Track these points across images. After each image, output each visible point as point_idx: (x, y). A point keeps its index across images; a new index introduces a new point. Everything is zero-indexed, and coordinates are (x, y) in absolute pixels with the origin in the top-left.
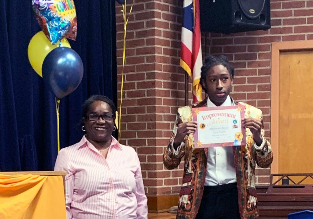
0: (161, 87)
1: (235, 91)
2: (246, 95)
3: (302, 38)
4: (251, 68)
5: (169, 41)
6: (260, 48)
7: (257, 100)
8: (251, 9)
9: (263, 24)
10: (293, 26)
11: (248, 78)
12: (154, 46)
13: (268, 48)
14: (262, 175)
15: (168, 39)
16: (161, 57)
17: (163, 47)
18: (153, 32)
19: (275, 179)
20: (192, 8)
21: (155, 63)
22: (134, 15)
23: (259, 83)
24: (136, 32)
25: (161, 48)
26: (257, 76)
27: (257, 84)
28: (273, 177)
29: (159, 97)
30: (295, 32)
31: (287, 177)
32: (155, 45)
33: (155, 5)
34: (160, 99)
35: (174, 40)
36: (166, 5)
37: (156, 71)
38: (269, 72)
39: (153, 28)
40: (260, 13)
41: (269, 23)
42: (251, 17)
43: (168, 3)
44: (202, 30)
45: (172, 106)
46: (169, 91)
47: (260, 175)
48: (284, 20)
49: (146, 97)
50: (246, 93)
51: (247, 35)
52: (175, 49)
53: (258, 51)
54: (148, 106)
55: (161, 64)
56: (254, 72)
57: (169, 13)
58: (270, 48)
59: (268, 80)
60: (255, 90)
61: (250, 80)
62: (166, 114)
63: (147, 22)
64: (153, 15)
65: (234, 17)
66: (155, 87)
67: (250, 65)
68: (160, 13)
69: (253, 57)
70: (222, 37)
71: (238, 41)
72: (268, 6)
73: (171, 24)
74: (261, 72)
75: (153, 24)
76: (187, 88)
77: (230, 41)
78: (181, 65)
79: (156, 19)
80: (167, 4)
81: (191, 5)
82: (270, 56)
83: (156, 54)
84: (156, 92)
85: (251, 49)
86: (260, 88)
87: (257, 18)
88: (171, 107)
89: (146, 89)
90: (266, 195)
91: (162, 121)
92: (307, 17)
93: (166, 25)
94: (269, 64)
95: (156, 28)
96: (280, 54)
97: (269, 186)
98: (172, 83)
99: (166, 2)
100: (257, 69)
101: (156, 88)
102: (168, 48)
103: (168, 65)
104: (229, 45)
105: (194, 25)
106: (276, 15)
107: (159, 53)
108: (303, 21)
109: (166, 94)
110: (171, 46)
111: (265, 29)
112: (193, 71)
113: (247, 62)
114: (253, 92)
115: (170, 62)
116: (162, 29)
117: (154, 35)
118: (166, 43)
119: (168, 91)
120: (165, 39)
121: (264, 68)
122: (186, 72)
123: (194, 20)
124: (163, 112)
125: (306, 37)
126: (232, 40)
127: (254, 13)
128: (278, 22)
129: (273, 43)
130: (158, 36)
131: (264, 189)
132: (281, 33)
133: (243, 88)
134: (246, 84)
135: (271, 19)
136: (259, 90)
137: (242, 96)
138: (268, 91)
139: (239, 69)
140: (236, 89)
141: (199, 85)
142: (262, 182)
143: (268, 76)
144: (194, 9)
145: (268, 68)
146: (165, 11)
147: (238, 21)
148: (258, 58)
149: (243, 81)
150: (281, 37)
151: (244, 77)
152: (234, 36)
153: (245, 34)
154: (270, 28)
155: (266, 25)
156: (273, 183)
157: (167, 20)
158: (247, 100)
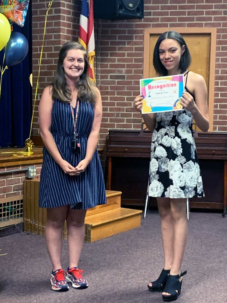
1: (118, 62)
2: (126, 65)
3: (166, 26)
4: (129, 46)
5: (71, 24)
6: (136, 32)
7: (133, 69)
8: (130, 3)
9: (139, 15)
10: (160, 17)
11: (127, 53)
12: (60, 27)
13: (142, 32)
14: (136, 123)
15: (70, 22)
16: (64, 35)
17: (66, 28)
18: (59, 17)
20: (88, 1)
21: (61, 39)
22: (45, 4)
23: (135, 57)
24: (47, 17)
25: (65, 29)
26: (134, 52)
27: (133, 58)
30: (161, 21)
35: (75, 23)
38: (142, 49)
39: (60, 14)
40: (137, 7)
41: (142, 15)
42: (130, 9)
44: (95, 17)
48: (153, 12)
50: (126, 63)
52: (75, 30)
53: (135, 34)
55: (65, 40)
56: (131, 49)
57: (71, 4)
59: (141, 55)
60: (132, 62)
61: (129, 55)
63: (55, 10)
64: (59, 4)
65: (118, 9)
67: (128, 43)
68: (65, 4)
69: (131, 38)
70: (109, 22)
71: (121, 26)
72: (142, 2)
73: (72, 12)
74: (136, 49)
75: (59, 11)
77: (115, 26)
79: (61, 8)
82: (142, 38)
83: (61, 33)
85: (130, 32)
86: (136, 60)
87: (134, 10)
89: (53, 59)
90: (138, 137)
92: (169, 11)
93: (69, 13)
94: (142, 43)
96: (150, 37)
97: (140, 131)
100: (134, 46)
102: (70, 29)
104: (114, 29)
106: (148, 8)
107: (63, 33)
108: (167, 14)
110: (72, 28)
111: (140, 18)
112: (88, 46)
113: (126, 41)
114: (130, 63)
115: (71, 39)
116: (66, 15)
117: (60, 20)
118: (69, 26)
120: (68, 22)
121: (139, 46)
123: (89, 10)
125: (169, 25)
126: (116, 25)
127: (132, 6)
128: (150, 14)
129: (145, 29)
130: (63, 20)
131: (138, 133)
132: (151, 22)
133: (124, 60)
134: (126, 57)
135: (144, 11)
136: (135, 62)
137: (123, 66)
138: (142, 63)
139: (121, 46)
140: (119, 60)
141: (92, 57)
142: (136, 128)
143: (142, 52)
144: (89, 2)
145: (142, 46)
146: (68, 2)
147: (121, 12)
148: (134, 39)
149: (123, 55)
150: (151, 25)
151: (124, 52)
152: (118, 22)
153: (126, 21)
154: (143, 17)
155: (140, 16)
156: (144, 129)
157: (70, 9)
158: (126, 69)
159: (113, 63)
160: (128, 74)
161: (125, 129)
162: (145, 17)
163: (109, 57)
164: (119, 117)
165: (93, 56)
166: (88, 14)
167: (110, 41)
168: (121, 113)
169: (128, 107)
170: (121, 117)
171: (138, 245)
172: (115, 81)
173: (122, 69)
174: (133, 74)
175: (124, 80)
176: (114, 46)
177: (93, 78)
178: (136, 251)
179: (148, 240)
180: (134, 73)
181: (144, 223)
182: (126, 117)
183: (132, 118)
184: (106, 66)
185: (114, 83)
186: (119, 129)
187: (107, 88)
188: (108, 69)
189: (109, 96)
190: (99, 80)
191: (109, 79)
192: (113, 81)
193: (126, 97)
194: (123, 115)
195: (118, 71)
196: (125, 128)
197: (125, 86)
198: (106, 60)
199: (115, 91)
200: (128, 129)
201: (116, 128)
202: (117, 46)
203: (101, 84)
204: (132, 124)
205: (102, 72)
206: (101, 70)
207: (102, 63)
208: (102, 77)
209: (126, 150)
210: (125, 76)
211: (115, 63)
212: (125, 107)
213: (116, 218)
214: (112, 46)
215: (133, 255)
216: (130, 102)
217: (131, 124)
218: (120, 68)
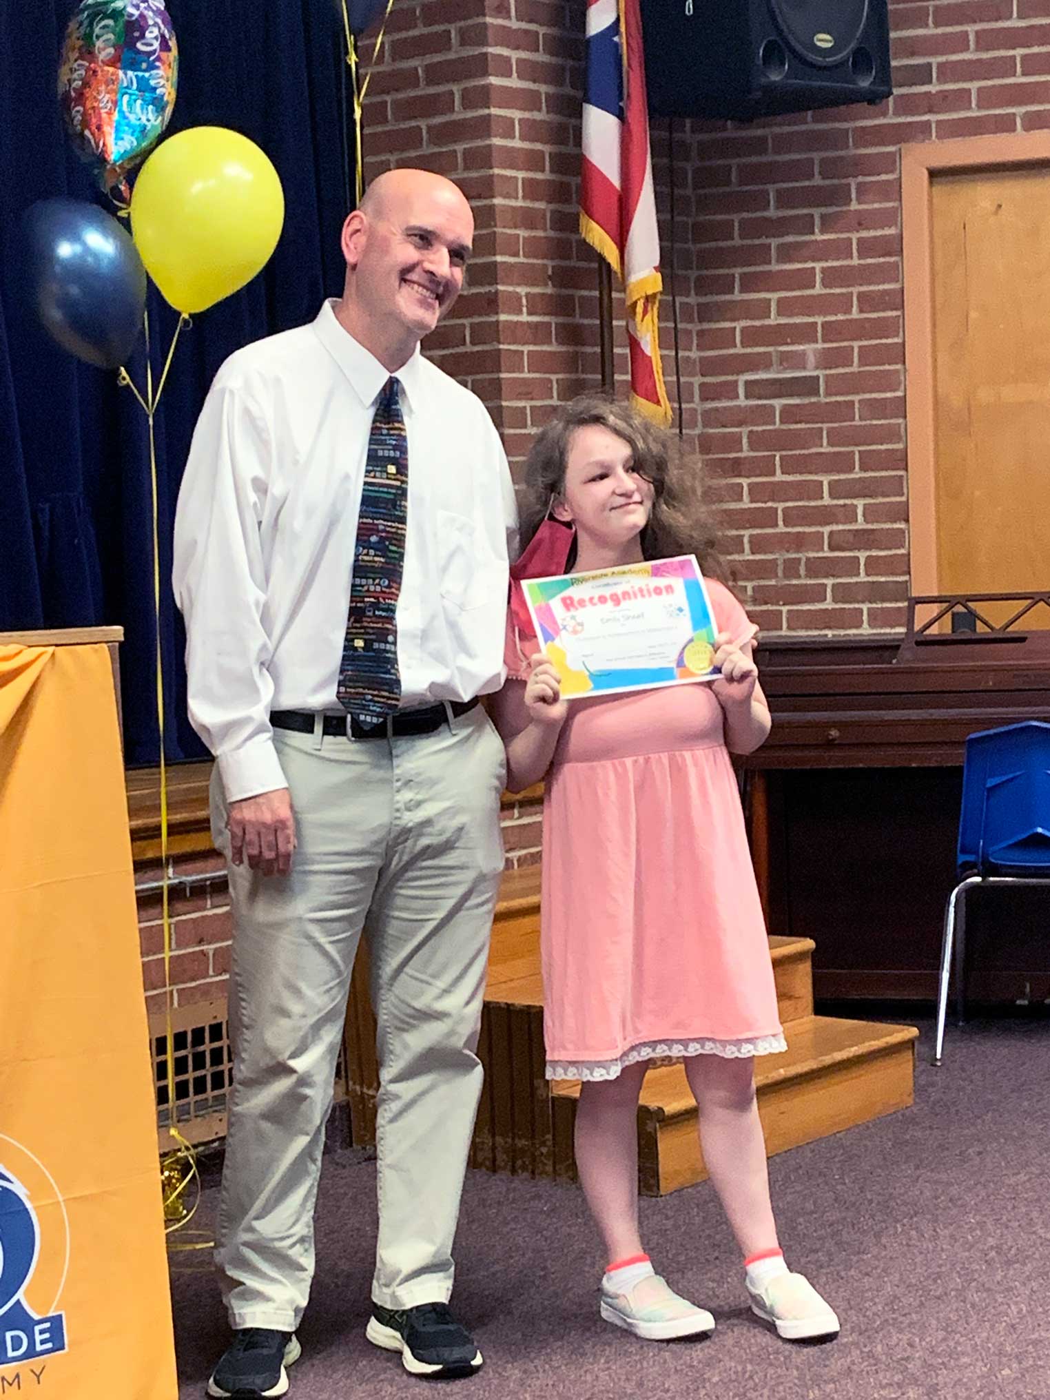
0: (520, 312)
1: (779, 314)
2: (819, 329)
3: (1005, 125)
4: (832, 236)
5: (542, 152)
6: (861, 166)
7: (856, 344)
8: (820, 32)
9: (865, 83)
10: (974, 86)
11: (823, 270)
12: (491, 172)
13: (890, 163)
14: (883, 601)
15: (538, 146)
16: (513, 208)
17: (521, 175)
18: (484, 127)
19: (924, 614)
20: (616, 39)
21: (495, 229)
22: (420, 71)
23: (861, 285)
24: (429, 128)
25: (516, 178)
26: (855, 261)
27: (855, 290)
28: (918, 607)
29: (513, 347)
30: (979, 107)
31: (966, 607)
32: (491, 168)
33: (490, 33)
34: (516, 352)
35: (563, 149)
36: (526, 32)
37: (499, 258)
38: (895, 247)
39: (486, 111)
40: (853, 45)
41: (885, 78)
42: (820, 59)
43: (536, 23)
44: (654, 111)
45: (561, 376)
46: (549, 324)
47: (875, 602)
48: (940, 65)
49: (469, 348)
50: (819, 320)
51: (815, 121)
52: (565, 179)
53: (856, 177)
54: (479, 377)
55: (517, 232)
56: (843, 250)
57: (541, 57)
58: (895, 161)
59: (893, 273)
60: (849, 311)
61: (831, 277)
62: (538, 403)
63: (465, 93)
64: (481, 65)
65: (761, 62)
66: (497, 313)
67: (828, 223)
68: (508, 59)
69: (837, 196)
70: (731, 131)
71: (783, 144)
72: (880, 21)
73: (546, 93)
74: (866, 248)
75: (483, 96)
76: (605, 311)
77: (759, 146)
78: (583, 235)
79: (494, 80)
80: (533, 27)
81: (614, 28)
82: (894, 190)
83: (497, 201)
84: (501, 328)
85: (831, 168)
86: (867, 302)
87: (843, 63)
88: (557, 380)
89: (466, 322)
90: (894, 672)
91: (525, 427)
92: (1019, 52)
93: (529, 100)
94: (892, 217)
95: (494, 111)
96: (931, 183)
97: (902, 640)
98: (559, 296)
99: (531, 21)
100: (854, 237)
101: (503, 317)
102: (539, 176)
103: (540, 233)
104: (754, 159)
105: (625, 97)
106: (912, 48)
107: (507, 196)
108: (1006, 67)
109: (537, 333)
110: (552, 171)
111: (875, 98)
112: (626, 251)
113: (817, 212)
114: (840, 317)
115: (548, 225)
116: (516, 115)
117: (489, 136)
118: (532, 161)
119: (543, 323)
120: (527, 145)
121: (879, 233)
122: (601, 259)
123: (625, 79)
124: (528, 396)
125: (1018, 121)
126: (763, 140)
127: (830, 45)
128: (923, 74)
129: (904, 146)
130: (504, 136)
131: (887, 648)
132: (930, 111)
133: (809, 306)
134: (818, 290)
135: (894, 63)
136: (861, 311)
137: (807, 333)
138: (894, 313)
139: (790, 239)
140: (785, 307)
141: (649, 299)
142: (881, 627)
143: (892, 259)
144: (624, 41)
145: (891, 231)
146: (524, 49)
147: (775, 77)
148: (854, 202)
149: (806, 279)
150: (934, 126)
151: (809, 265)
152: (770, 126)
153: (809, 119)
154: (890, 93)
155: (873, 88)
156: (917, 627)
157: (534, 81)
158: (820, 346)
159: (757, 323)
160: (833, 372)
161: (830, 633)
162: (896, 91)
163: (737, 296)
164: (799, 577)
165: (654, 295)
166: (621, 99)
167: (736, 218)
168: (808, 559)
169: (841, 527)
170: (808, 576)
171: (892, 1204)
172: (772, 407)
173: (802, 347)
174: (855, 368)
175: (813, 400)
176: (757, 242)
177: (658, 403)
178: (878, 1235)
179: (944, 1177)
180: (861, 364)
181: (933, 1085)
182: (833, 576)
183: (863, 578)
184: (727, 339)
185: (766, 414)
186: (802, 634)
187: (735, 442)
188: (732, 351)
189: (745, 482)
190: (696, 404)
191: (742, 401)
192: (764, 406)
193: (825, 479)
194: (815, 568)
195: (784, 357)
196: (830, 628)
197: (821, 429)
198: (723, 311)
199: (775, 456)
200: (842, 632)
201: (784, 632)
202: (774, 242)
203: (705, 426)
204: (865, 607)
205: (708, 367)
206: (701, 359)
207: (706, 326)
208: (708, 393)
209: (834, 733)
210: (818, 378)
211: (767, 322)
212: (826, 530)
213: (782, 1071)
214: (749, 242)
215: (859, 1253)
216: (848, 502)
217: (857, 606)
218: (793, 343)
